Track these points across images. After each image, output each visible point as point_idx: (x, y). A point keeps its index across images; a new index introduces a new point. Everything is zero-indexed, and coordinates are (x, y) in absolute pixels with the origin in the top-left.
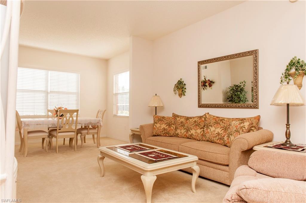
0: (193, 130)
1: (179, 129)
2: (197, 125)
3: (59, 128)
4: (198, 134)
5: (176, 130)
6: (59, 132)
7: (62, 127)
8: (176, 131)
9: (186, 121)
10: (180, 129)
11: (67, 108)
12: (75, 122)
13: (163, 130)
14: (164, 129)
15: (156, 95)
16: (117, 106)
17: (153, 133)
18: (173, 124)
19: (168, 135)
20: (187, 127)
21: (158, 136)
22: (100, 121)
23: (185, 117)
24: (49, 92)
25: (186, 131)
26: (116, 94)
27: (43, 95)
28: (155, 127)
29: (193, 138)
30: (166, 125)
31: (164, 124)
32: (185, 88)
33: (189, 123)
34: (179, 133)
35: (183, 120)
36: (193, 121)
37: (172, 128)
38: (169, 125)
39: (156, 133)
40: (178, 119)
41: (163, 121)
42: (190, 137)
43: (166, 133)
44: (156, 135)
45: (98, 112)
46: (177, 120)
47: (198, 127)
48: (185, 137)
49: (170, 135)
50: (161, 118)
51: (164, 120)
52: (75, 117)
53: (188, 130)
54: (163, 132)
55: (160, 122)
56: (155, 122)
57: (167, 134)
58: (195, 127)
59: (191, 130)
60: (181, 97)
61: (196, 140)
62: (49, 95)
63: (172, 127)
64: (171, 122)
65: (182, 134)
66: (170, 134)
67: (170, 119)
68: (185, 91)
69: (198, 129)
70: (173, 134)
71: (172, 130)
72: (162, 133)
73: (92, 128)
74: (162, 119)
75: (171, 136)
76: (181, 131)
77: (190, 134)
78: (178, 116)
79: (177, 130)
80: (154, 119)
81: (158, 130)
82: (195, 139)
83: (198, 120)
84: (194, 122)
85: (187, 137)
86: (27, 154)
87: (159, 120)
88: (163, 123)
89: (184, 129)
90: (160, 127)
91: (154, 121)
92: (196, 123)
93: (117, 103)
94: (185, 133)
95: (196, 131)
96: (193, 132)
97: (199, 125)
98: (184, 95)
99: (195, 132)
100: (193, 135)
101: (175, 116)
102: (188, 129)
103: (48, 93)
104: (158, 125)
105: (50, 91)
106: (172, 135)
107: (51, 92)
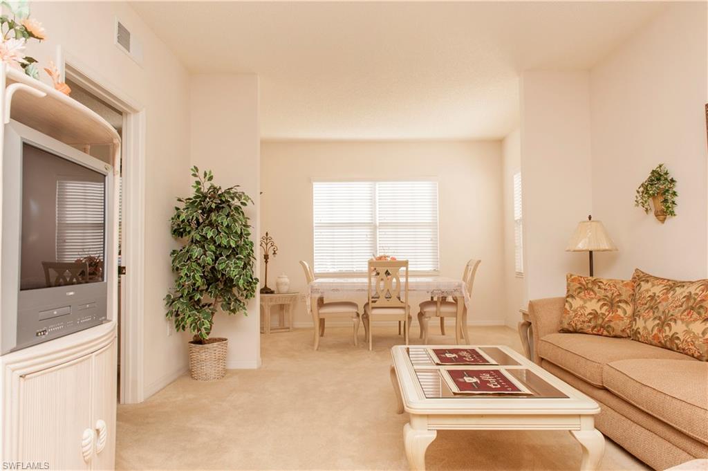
0: (679, 322)
1: (641, 318)
2: (692, 308)
3: (373, 299)
4: (696, 337)
5: (635, 320)
6: (373, 308)
7: (378, 298)
8: (634, 322)
9: (667, 293)
10: (643, 316)
11: (396, 257)
12: (403, 288)
13: (591, 316)
14: (595, 315)
15: (590, 218)
17: (561, 322)
18: (626, 302)
19: (605, 333)
20: (664, 312)
21: (575, 332)
23: (669, 280)
24: (378, 224)
25: (658, 324)
27: (366, 231)
28: (567, 306)
29: (678, 348)
30: (601, 303)
31: (595, 300)
32: (674, 194)
33: (670, 301)
34: (640, 330)
35: (658, 290)
36: (684, 295)
37: (620, 312)
38: (612, 305)
39: (569, 324)
40: (645, 286)
41: (593, 291)
42: (668, 344)
43: (602, 327)
44: (571, 329)
45: (468, 266)
46: (642, 289)
47: (695, 315)
48: (655, 342)
49: (612, 334)
50: (587, 284)
51: (596, 288)
52: (402, 276)
53: (663, 323)
54: (592, 324)
55: (582, 294)
56: (570, 293)
57: (602, 330)
58: (685, 313)
59: (672, 324)
60: (663, 221)
61: (687, 354)
62: (378, 230)
63: (619, 310)
64: (620, 295)
65: (648, 333)
66: (613, 330)
67: (615, 287)
68: (673, 203)
69: (696, 320)
70: (623, 331)
71: (621, 319)
72: (589, 326)
73: (453, 301)
74: (590, 286)
75: (615, 337)
76: (647, 323)
77: (670, 335)
78: (647, 278)
79: (637, 318)
80: (568, 285)
81: (575, 316)
82: (683, 352)
83: (697, 292)
84: (684, 297)
85: (660, 342)
86: (319, 346)
87: (580, 288)
88: (593, 298)
89: (655, 318)
90: (582, 307)
91: (568, 291)
92: (692, 301)
94: (655, 331)
95: (687, 326)
96: (678, 328)
97: (701, 307)
98: (672, 213)
99: (686, 329)
100: (678, 338)
101: (640, 278)
102: (665, 318)
103: (375, 227)
104: (577, 303)
105: (380, 223)
106: (619, 333)
107: (382, 224)
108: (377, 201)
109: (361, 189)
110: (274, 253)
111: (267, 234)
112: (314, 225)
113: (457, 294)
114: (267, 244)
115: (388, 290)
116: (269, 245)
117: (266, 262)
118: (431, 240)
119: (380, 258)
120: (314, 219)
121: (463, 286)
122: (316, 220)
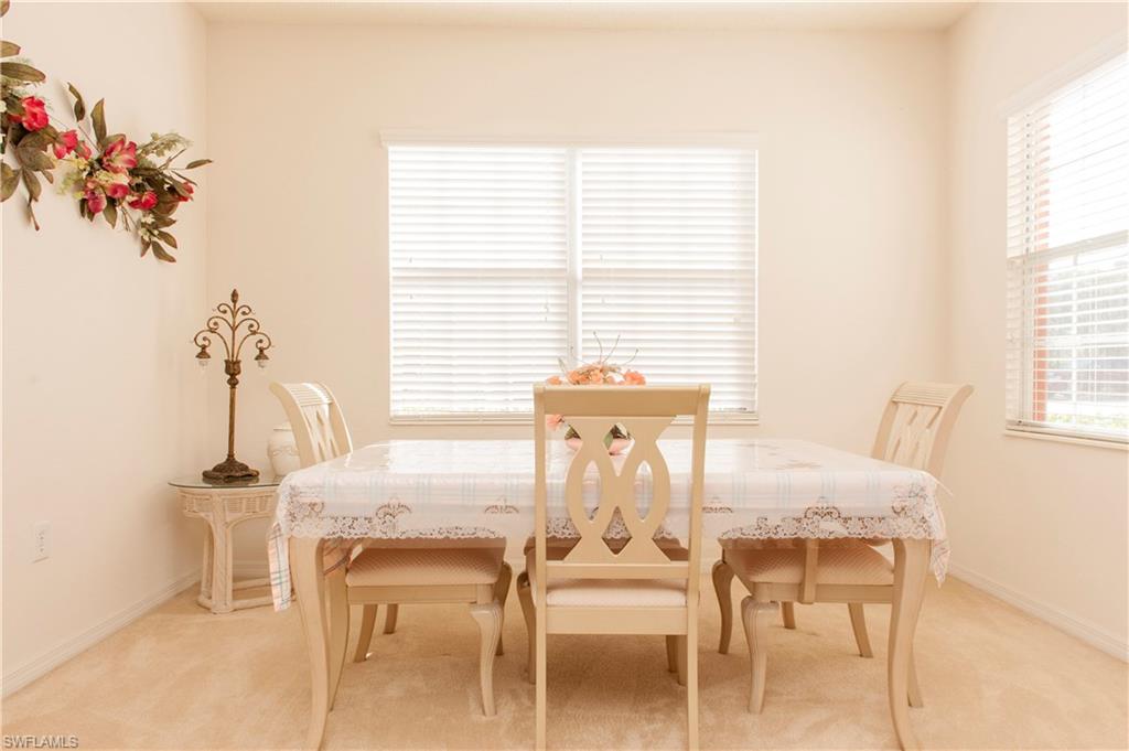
7: (574, 540)
16: (1042, 354)
22: (918, 493)
24: (579, 275)
26: (1027, 257)
27: (545, 295)
62: (580, 292)
93: (1042, 333)
103: (572, 283)
105: (585, 270)
107: (591, 275)
108: (579, 204)
109: (532, 166)
110: (261, 356)
111: (234, 295)
112: (392, 274)
113: (904, 528)
114: (234, 329)
115: (617, 511)
116: (243, 331)
117: (233, 383)
118: (734, 324)
119: (586, 375)
120: (392, 255)
121: (930, 492)
122: (396, 260)
